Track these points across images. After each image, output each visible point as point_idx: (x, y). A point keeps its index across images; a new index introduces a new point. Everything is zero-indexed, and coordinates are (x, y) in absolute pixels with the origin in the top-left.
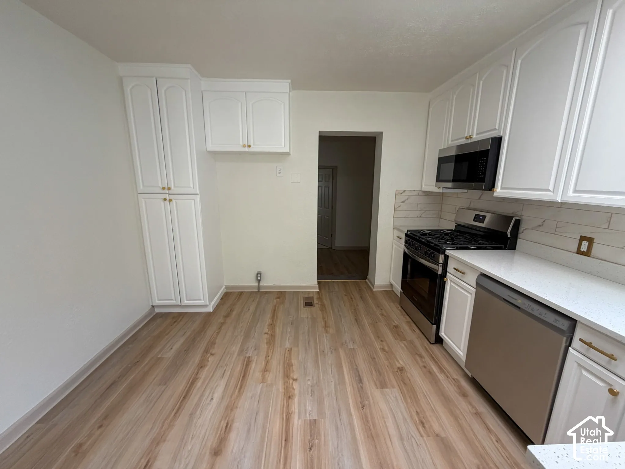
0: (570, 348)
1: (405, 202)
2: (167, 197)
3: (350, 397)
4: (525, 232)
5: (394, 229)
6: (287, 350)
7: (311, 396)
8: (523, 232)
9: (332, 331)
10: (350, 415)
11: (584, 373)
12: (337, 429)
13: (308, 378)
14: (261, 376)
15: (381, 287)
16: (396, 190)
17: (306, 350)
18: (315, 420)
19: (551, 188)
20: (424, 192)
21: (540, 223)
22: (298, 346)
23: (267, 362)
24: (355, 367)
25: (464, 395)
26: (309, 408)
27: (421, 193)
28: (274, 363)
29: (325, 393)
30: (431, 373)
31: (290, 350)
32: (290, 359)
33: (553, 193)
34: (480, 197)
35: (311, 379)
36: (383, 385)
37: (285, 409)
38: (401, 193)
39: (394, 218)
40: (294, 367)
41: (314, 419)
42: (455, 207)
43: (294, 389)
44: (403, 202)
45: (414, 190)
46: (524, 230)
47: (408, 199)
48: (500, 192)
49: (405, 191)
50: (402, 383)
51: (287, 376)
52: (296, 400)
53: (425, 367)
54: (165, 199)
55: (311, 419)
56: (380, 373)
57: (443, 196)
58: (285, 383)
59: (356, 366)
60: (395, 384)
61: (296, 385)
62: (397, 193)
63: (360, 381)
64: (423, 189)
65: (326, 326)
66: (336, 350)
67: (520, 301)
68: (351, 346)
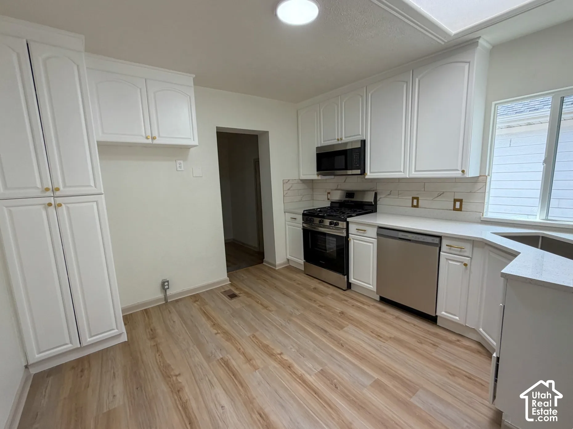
0: (441, 252)
1: (290, 189)
2: (52, 200)
3: (328, 344)
4: (380, 200)
5: (285, 212)
6: (252, 337)
7: (304, 357)
8: (379, 200)
9: (273, 308)
10: (340, 354)
11: (450, 262)
12: (340, 366)
13: (289, 348)
14: (249, 366)
15: (281, 265)
16: (283, 180)
17: (267, 330)
18: (322, 370)
19: (402, 170)
20: (301, 180)
21: (389, 193)
22: (257, 330)
23: (244, 354)
24: (314, 325)
25: (384, 311)
26: (310, 365)
27: (300, 182)
28: (250, 351)
29: (311, 350)
30: (359, 307)
31: (254, 336)
32: (261, 343)
33: (404, 172)
34: (345, 181)
35: (292, 347)
36: (341, 327)
37: (294, 376)
38: (287, 182)
39: (284, 203)
40: (270, 346)
41: (320, 369)
42: (325, 190)
43: (286, 360)
44: (289, 190)
45: (295, 180)
46: (379, 199)
47: (291, 187)
48: (369, 175)
49: (289, 180)
50: (349, 320)
51: (271, 355)
52: (296, 366)
53: (353, 306)
54: (50, 205)
55: (318, 371)
56: (332, 321)
57: (313, 183)
58: (275, 360)
59: (314, 323)
60: (347, 323)
61: (285, 357)
62: (284, 182)
63: (326, 332)
64: (301, 178)
65: (266, 307)
66: (290, 320)
67: (410, 236)
68: (298, 313)
